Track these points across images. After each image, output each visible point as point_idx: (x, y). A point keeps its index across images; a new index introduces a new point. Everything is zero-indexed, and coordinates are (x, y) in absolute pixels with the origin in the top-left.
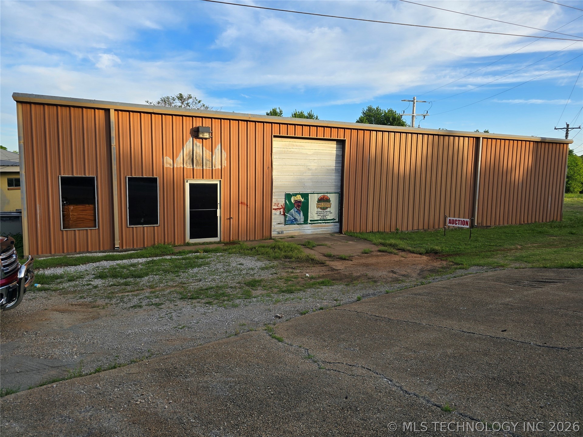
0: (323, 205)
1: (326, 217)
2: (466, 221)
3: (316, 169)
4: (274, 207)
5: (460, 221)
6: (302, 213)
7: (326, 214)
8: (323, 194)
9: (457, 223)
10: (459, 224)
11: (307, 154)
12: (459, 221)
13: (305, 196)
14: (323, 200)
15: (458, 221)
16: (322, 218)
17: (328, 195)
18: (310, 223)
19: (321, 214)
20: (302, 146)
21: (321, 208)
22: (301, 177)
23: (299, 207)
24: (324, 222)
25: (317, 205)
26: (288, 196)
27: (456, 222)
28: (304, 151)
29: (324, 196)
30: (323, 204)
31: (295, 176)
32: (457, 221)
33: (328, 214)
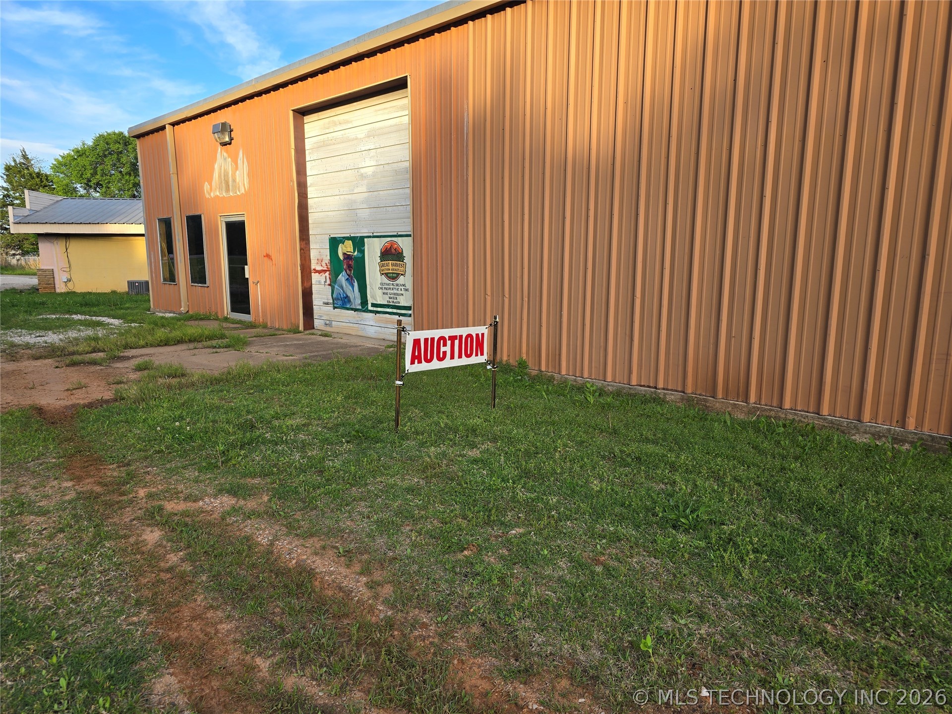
0: (390, 267)
1: (398, 300)
2: (477, 335)
3: (374, 174)
4: (314, 265)
5: (457, 342)
6: (356, 284)
7: (395, 291)
8: (389, 239)
9: (445, 353)
10: (452, 357)
11: (357, 139)
12: (453, 338)
13: (359, 242)
14: (390, 254)
15: (449, 343)
16: (391, 300)
17: (399, 240)
18: (371, 311)
19: (389, 291)
20: (347, 122)
21: (386, 275)
22: (350, 196)
23: (350, 270)
24: (395, 311)
25: (381, 266)
26: (334, 243)
27: (443, 349)
28: (351, 133)
29: (392, 244)
30: (390, 265)
31: (342, 197)
32: (445, 345)
33: (401, 292)
